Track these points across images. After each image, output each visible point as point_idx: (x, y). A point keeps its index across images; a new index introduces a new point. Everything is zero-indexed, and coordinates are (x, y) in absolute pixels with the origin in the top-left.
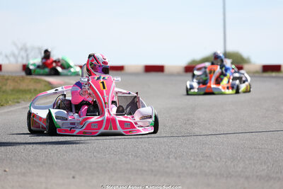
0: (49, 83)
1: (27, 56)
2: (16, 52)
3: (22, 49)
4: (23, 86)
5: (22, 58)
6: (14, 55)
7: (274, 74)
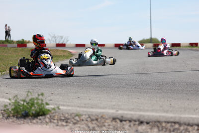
0: (70, 52)
1: (56, 40)
2: (50, 39)
3: (53, 37)
4: (58, 54)
5: (53, 41)
6: (49, 40)
7: (178, 48)
